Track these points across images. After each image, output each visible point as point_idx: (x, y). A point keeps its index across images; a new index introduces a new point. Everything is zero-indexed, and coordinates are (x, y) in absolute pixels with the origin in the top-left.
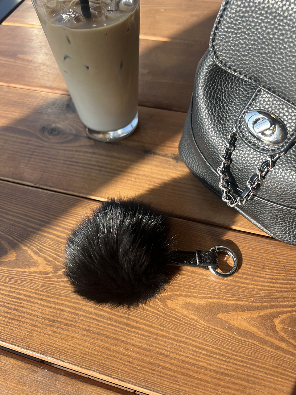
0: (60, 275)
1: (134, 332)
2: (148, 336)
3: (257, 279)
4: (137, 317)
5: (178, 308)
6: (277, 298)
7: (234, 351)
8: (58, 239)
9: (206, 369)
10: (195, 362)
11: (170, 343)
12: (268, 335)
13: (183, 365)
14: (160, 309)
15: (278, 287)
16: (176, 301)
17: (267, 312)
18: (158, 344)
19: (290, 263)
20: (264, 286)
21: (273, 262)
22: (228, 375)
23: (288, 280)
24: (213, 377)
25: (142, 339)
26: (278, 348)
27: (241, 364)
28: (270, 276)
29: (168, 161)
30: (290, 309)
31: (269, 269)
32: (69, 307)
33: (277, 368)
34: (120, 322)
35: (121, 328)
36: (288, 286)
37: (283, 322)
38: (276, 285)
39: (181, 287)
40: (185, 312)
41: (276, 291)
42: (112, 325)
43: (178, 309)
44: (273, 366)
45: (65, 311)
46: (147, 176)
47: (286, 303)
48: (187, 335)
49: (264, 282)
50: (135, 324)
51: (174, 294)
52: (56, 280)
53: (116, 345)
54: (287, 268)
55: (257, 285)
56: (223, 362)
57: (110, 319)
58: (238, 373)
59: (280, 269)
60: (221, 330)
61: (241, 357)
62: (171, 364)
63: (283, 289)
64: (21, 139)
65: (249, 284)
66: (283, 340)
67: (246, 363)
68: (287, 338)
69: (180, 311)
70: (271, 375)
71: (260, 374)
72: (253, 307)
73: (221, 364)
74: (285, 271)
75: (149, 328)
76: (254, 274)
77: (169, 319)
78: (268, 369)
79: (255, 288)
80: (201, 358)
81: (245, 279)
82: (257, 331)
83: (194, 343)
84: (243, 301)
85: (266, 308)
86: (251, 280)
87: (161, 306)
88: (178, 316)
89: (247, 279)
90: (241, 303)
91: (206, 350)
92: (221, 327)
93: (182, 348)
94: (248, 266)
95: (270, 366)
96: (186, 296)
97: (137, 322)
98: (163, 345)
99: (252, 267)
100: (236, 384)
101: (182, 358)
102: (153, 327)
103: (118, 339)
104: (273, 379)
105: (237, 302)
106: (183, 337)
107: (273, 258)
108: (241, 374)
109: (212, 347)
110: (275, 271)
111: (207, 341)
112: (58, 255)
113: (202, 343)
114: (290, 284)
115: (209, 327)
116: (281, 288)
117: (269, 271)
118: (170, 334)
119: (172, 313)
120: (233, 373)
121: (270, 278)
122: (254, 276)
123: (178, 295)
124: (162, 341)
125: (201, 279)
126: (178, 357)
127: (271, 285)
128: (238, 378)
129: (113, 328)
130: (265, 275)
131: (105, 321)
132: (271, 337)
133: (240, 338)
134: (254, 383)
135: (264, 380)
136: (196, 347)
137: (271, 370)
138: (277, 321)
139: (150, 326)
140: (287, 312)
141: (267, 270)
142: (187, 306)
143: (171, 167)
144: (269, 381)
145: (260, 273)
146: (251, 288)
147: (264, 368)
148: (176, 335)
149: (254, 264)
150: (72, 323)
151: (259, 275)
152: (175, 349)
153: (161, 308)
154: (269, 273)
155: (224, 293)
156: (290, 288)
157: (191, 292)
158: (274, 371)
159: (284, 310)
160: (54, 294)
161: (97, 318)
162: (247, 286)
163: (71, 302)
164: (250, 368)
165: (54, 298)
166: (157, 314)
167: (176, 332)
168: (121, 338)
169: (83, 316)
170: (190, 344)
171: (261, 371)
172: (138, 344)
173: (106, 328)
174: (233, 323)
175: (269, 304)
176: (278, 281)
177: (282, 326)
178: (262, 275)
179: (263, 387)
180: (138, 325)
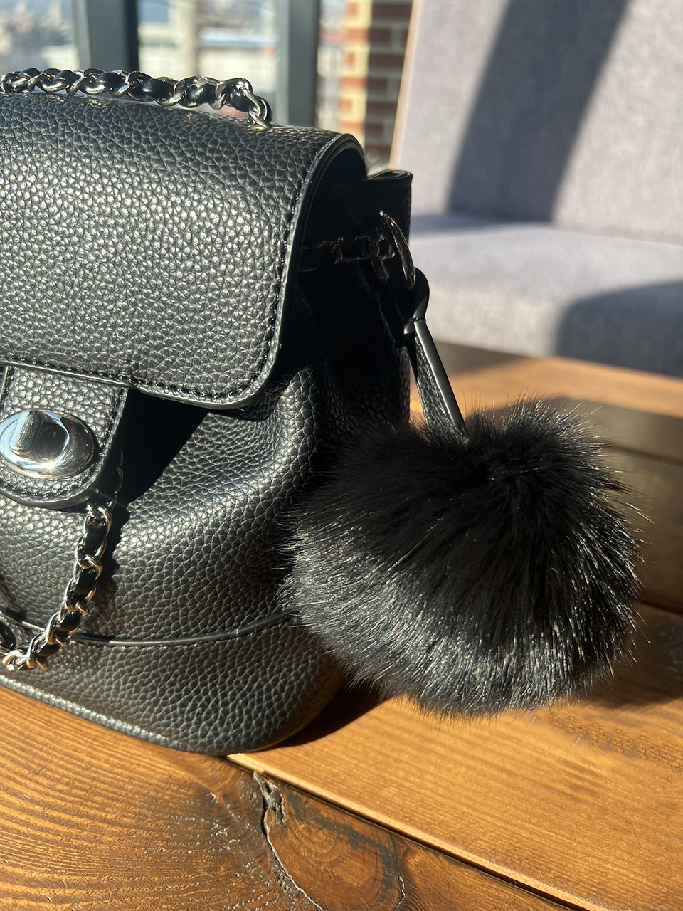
6: (11, 853)
15: (34, 827)
19: (117, 774)
21: (72, 764)
23: (77, 814)
28: (38, 796)
30: (19, 889)
31: (48, 778)
36: (65, 829)
38: (33, 820)
41: (24, 834)
47: (21, 871)
49: (10, 806)
54: (99, 784)
59: (77, 784)
63: (44, 835)
74: (86, 790)
99: (9, 765)
110: (60, 787)
114: (74, 825)
116: (41, 829)
117: (45, 782)
121: (32, 801)
130: (24, 790)
140: (6, 894)
141: (41, 780)
145: (20, 783)
149: (20, 759)
151: (13, 786)
154: (40, 788)
156: (67, 835)
176: (48, 812)
178: (19, 788)
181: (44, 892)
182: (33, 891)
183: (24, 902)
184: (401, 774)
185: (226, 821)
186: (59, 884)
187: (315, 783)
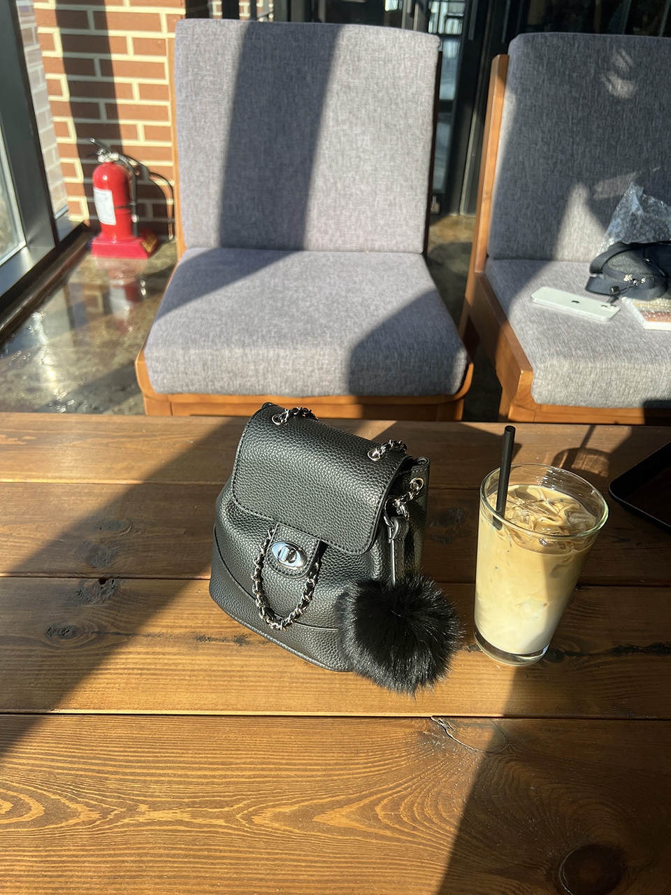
0: (111, 819)
1: (218, 864)
2: (237, 864)
3: (351, 766)
4: (219, 845)
5: (267, 822)
6: (376, 783)
7: (336, 854)
8: (100, 775)
9: (308, 882)
10: (295, 877)
11: (263, 865)
12: (371, 826)
13: (281, 884)
14: (246, 829)
16: (263, 815)
17: (367, 801)
18: (249, 869)
19: (386, 740)
20: (360, 773)
21: (367, 744)
22: (333, 881)
23: (385, 760)
24: (317, 888)
25: (230, 869)
26: (383, 837)
27: (346, 865)
28: (366, 761)
29: (230, 646)
30: (390, 792)
31: (363, 753)
32: (131, 855)
33: (384, 859)
34: (199, 857)
35: (202, 863)
36: (386, 767)
37: (384, 808)
38: (372, 769)
39: (266, 797)
40: (276, 825)
41: (374, 775)
42: (189, 862)
43: (266, 824)
44: (380, 859)
45: (127, 862)
46: (206, 671)
47: (385, 787)
48: (282, 850)
49: (359, 768)
50: (218, 854)
51: (259, 808)
52: (108, 827)
53: (199, 884)
54: (383, 747)
55: (353, 774)
56: (326, 869)
57: (186, 856)
58: (343, 876)
59: (375, 750)
60: (319, 834)
61: (344, 858)
62: (268, 887)
63: (382, 772)
64: (19, 650)
65: (343, 775)
66: (387, 827)
67: (351, 863)
68: (391, 825)
69: (270, 825)
70: (379, 868)
71: (368, 870)
72: (351, 800)
73: (324, 872)
74: (380, 751)
75: (235, 855)
76: (348, 762)
77: (259, 838)
78: (375, 863)
79: (350, 778)
80: (301, 871)
81: (338, 770)
82: (358, 825)
83: (291, 857)
84: (339, 795)
85: (365, 797)
86: (346, 769)
87: (247, 825)
88: (268, 831)
89: (341, 769)
90: (337, 798)
91: (306, 861)
92: (319, 831)
93: (278, 866)
94: (340, 755)
95: (376, 859)
96: (273, 806)
97: (221, 851)
98: (255, 869)
99: (344, 755)
100: (343, 888)
101: (280, 877)
102: (241, 852)
103: (200, 877)
104: (382, 872)
105: (333, 799)
106: (277, 854)
107: (367, 740)
108: (347, 876)
109: (312, 856)
110: (370, 754)
111: (305, 851)
112: (104, 796)
113: (300, 855)
114: (387, 764)
115: (306, 834)
116: (378, 771)
117: (363, 755)
118: (262, 854)
119: (261, 830)
120: (338, 878)
122: (348, 764)
123: (265, 808)
124: (254, 865)
125: (288, 782)
126: (275, 877)
127: (368, 770)
128: (344, 881)
129: (192, 865)
130: (360, 761)
131: (180, 860)
132: (375, 827)
133: (341, 837)
134: (362, 882)
135: (371, 876)
136: (294, 860)
137: (378, 863)
138: (378, 809)
139: (237, 851)
140: (387, 796)
141: (361, 755)
142: (276, 817)
143: (234, 653)
144: (378, 875)
145: (355, 760)
146: (346, 779)
147: (371, 863)
148: (269, 853)
149: (346, 752)
150: (139, 873)
151: (353, 762)
152: (270, 870)
153: (247, 827)
154: (364, 758)
155: (317, 791)
156: (388, 768)
157: (279, 800)
158: (380, 863)
159: (385, 794)
160: (107, 845)
161: (170, 859)
162: (341, 777)
163: (133, 849)
164: (356, 867)
165: (109, 849)
166: (244, 836)
167: (269, 851)
168: (203, 874)
169: (151, 861)
170: (286, 860)
171: (367, 868)
172: (225, 876)
173: (183, 867)
174: (332, 823)
175: (367, 792)
176: (375, 764)
177: (384, 813)
178: (357, 761)
179: (372, 884)
180: (223, 854)
181: (399, 789)
182: (395, 791)
183: (395, 795)
184: (479, 696)
185: (436, 739)
186: (401, 785)
187: (454, 712)
